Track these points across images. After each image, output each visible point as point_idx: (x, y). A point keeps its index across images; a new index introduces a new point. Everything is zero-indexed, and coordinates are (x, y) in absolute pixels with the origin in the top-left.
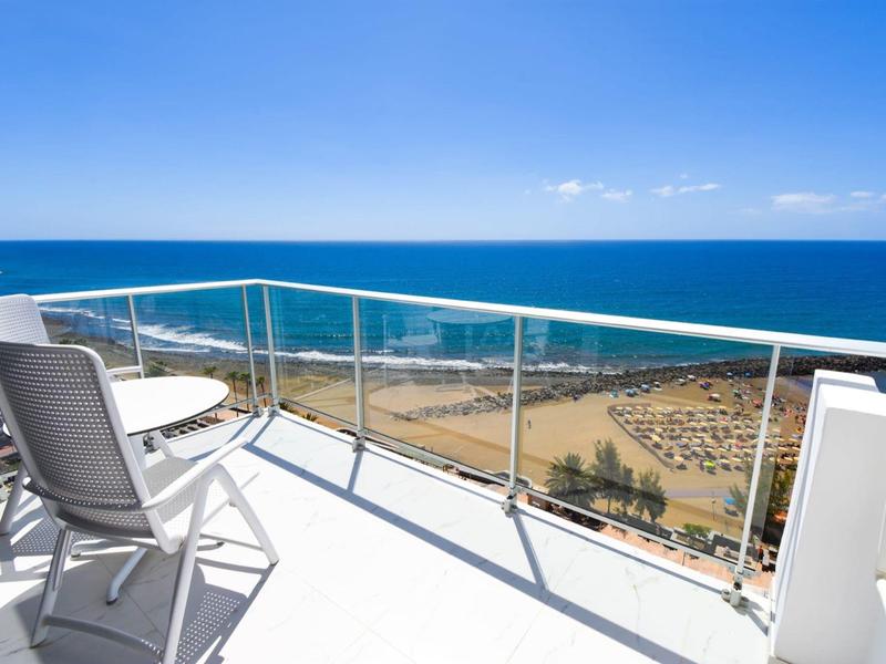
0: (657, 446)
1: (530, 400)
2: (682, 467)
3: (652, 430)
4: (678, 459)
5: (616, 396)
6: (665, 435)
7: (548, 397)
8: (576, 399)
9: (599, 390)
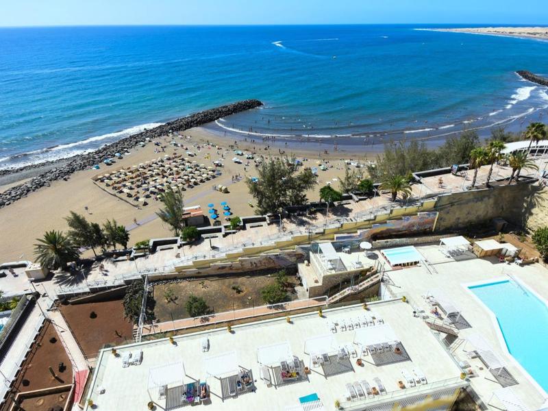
0: (129, 195)
1: (21, 194)
2: (145, 204)
3: (125, 186)
4: (142, 200)
5: (98, 168)
6: (133, 186)
7: (40, 185)
8: (65, 180)
9: (83, 167)
